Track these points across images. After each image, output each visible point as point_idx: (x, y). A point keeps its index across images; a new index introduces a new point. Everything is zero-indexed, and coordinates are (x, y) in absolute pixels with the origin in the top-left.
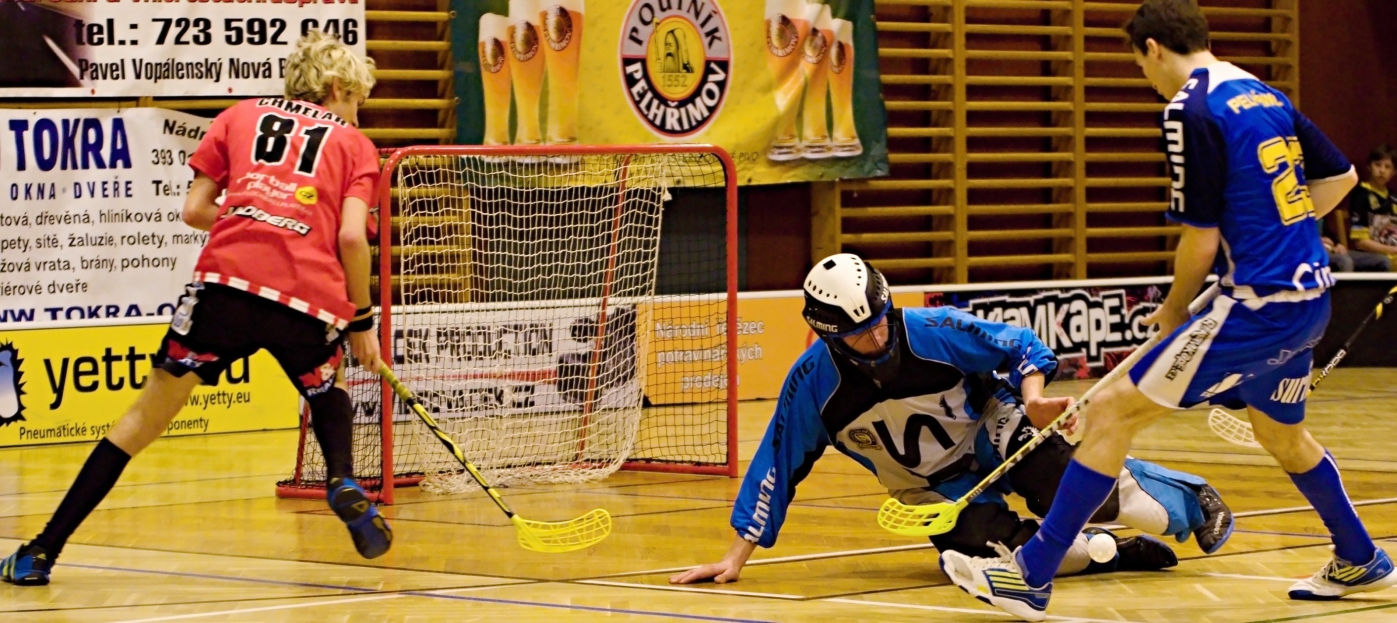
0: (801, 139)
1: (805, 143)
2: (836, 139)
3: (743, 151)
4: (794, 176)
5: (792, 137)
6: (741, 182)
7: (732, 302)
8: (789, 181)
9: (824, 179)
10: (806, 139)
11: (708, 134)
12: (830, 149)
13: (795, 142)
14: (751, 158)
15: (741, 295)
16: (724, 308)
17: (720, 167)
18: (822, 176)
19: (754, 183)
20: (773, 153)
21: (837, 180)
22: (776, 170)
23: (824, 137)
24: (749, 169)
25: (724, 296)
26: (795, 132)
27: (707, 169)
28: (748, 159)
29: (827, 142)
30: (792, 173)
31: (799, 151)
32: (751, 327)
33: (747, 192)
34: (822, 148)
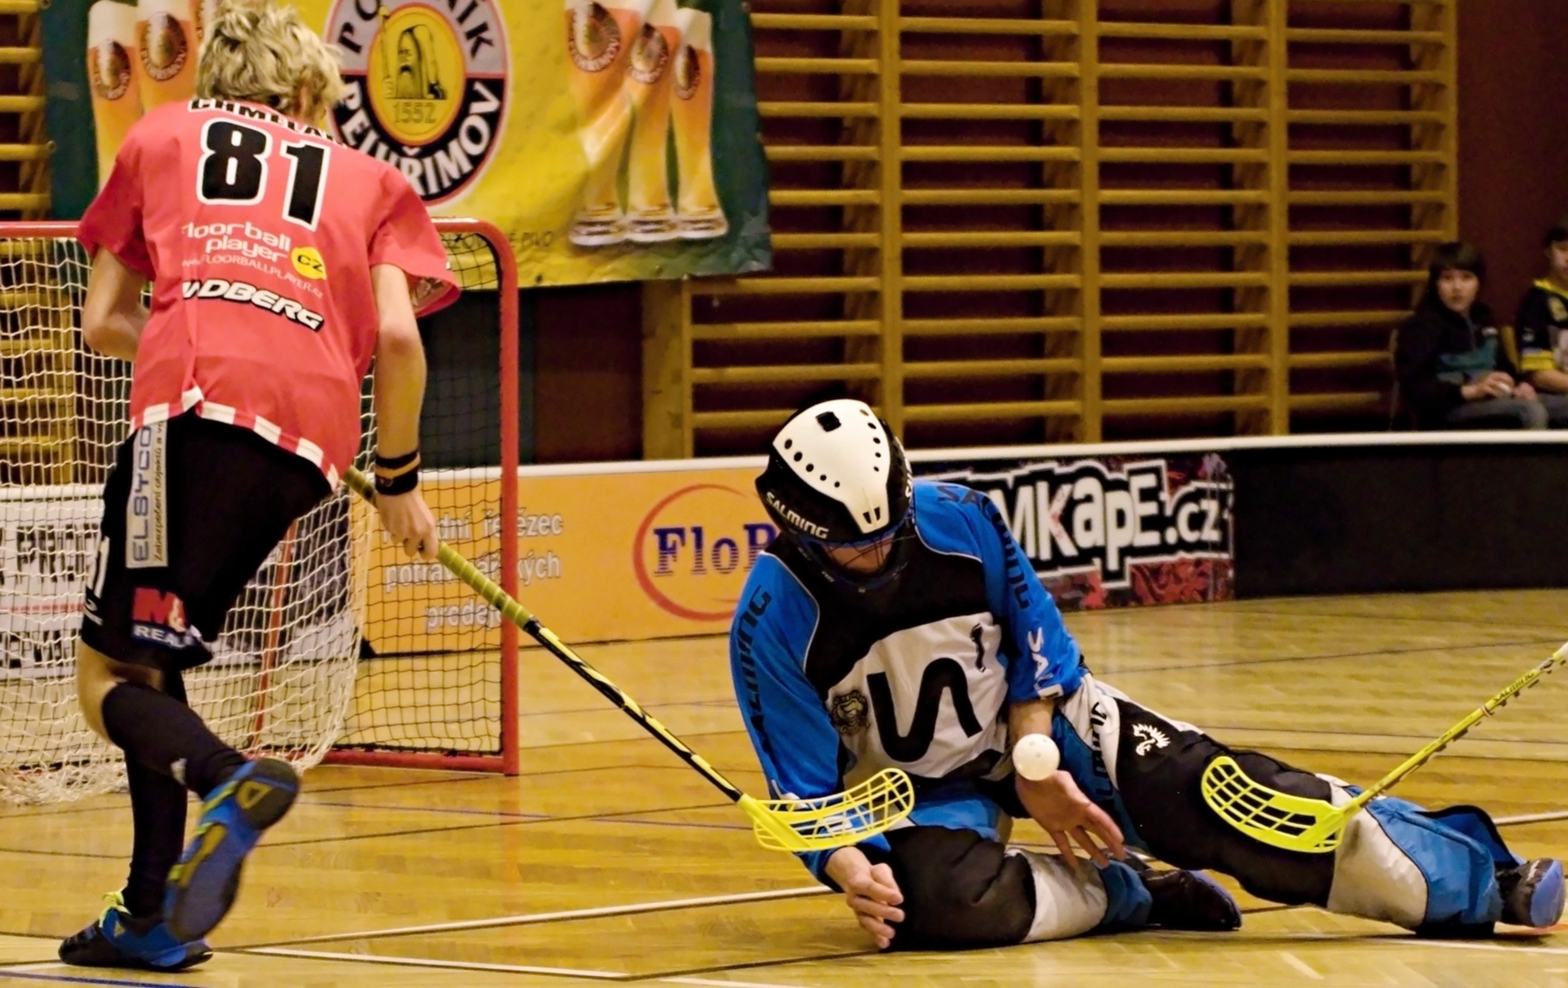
0: (625, 210)
1: (632, 216)
2: (684, 210)
3: (529, 230)
4: (614, 271)
5: (611, 205)
6: (525, 281)
7: (509, 483)
8: (605, 279)
9: (664, 277)
10: (634, 209)
11: (469, 201)
12: (673, 227)
13: (616, 214)
14: (542, 241)
15: (525, 471)
16: (495, 492)
17: (490, 257)
18: (660, 271)
19: (546, 283)
20: (578, 233)
21: (685, 277)
22: (582, 262)
23: (664, 206)
24: (539, 261)
25: (495, 472)
26: (615, 198)
27: (467, 260)
28: (537, 243)
29: (669, 215)
30: (609, 267)
31: (622, 229)
32: (541, 525)
33: (533, 298)
34: (660, 225)
